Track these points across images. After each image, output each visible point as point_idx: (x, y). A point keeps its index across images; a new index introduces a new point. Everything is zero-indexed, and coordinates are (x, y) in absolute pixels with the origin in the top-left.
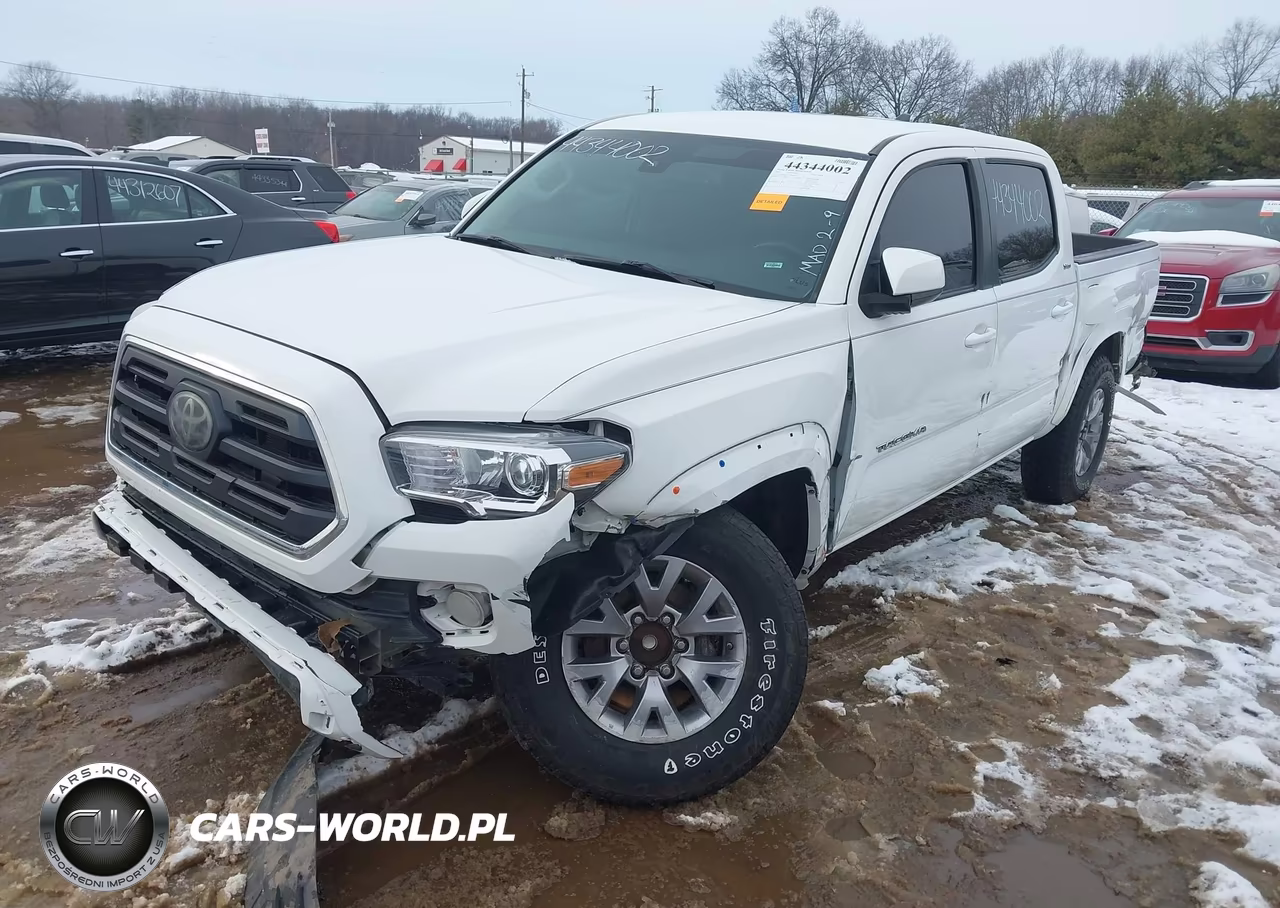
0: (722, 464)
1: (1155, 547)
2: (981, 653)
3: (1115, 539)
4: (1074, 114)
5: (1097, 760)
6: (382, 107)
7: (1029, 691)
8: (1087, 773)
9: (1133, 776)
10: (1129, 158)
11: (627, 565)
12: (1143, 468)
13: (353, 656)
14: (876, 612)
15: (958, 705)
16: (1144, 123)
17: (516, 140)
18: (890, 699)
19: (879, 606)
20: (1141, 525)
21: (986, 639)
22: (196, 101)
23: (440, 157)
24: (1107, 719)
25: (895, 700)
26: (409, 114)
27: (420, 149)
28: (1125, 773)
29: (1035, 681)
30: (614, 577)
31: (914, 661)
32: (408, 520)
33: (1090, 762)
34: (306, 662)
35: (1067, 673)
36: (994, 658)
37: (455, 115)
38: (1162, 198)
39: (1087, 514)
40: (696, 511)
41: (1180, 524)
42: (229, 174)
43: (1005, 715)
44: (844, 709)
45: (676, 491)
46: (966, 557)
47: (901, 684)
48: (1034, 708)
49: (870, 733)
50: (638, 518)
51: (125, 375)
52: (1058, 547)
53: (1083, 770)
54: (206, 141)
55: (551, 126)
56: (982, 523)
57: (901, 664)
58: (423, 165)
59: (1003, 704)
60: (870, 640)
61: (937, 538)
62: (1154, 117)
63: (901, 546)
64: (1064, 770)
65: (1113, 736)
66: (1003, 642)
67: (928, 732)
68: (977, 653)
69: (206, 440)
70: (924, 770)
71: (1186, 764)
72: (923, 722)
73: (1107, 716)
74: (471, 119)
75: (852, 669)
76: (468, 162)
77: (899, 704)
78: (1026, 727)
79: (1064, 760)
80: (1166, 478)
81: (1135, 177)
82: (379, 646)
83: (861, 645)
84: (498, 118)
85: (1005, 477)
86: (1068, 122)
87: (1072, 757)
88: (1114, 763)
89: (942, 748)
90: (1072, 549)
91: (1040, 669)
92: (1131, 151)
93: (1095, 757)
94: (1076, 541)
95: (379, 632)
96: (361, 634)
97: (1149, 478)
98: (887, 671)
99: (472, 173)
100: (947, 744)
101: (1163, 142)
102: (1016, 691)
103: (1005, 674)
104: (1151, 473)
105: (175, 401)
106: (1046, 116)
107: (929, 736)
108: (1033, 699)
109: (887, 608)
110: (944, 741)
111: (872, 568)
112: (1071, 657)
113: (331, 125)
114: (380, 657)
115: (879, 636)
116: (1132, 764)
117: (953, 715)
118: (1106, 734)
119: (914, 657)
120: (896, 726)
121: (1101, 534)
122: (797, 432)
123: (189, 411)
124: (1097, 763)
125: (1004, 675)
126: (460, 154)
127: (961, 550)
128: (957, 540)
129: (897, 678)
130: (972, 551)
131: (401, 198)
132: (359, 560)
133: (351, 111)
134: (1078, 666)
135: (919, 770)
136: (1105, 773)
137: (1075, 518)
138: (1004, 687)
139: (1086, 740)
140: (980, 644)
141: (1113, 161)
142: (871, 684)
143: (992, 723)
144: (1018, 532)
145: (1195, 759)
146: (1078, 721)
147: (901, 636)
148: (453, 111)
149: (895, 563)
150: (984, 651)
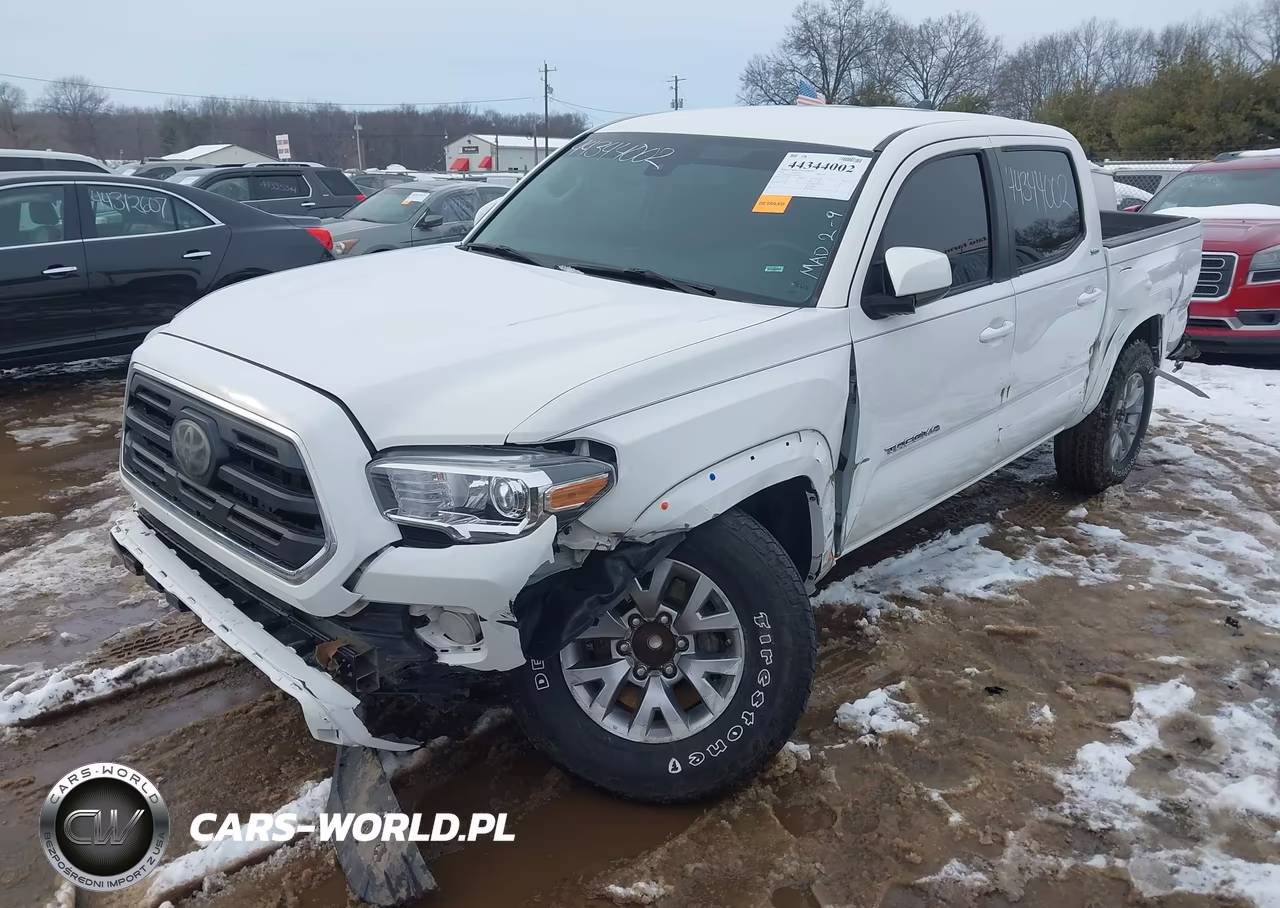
0: (712, 477)
1: (1170, 552)
2: (968, 681)
3: (1128, 544)
4: (1109, 86)
5: (1087, 809)
6: (409, 108)
7: (1017, 725)
8: (1075, 826)
9: (1127, 829)
10: (1164, 130)
11: (618, 582)
12: (1165, 462)
13: (350, 674)
14: (858, 635)
15: (937, 743)
16: (1179, 93)
17: (540, 135)
18: (862, 739)
19: (861, 628)
20: (1158, 526)
21: (975, 663)
22: (226, 109)
23: (466, 156)
24: (1102, 759)
25: (867, 739)
26: (437, 114)
27: (446, 148)
28: (1118, 824)
29: (1026, 713)
30: (603, 596)
31: (894, 693)
32: (396, 544)
33: (1079, 812)
34: (304, 683)
35: (1061, 702)
36: (983, 687)
37: (481, 113)
38: (1189, 172)
39: (1100, 516)
40: (687, 525)
41: (1200, 524)
42: (238, 182)
43: (988, 755)
44: (809, 753)
45: (664, 507)
46: (962, 569)
47: (876, 721)
48: (1022, 746)
49: (834, 780)
50: (627, 535)
51: (133, 401)
52: (1064, 554)
53: (1070, 822)
54: (237, 149)
55: (578, 120)
56: (984, 529)
57: (878, 697)
58: (449, 164)
59: (986, 741)
60: (848, 668)
61: (933, 547)
62: (1189, 88)
63: (892, 559)
64: (1049, 822)
65: (1108, 779)
66: (994, 668)
67: (900, 777)
68: (963, 681)
69: (206, 467)
70: (889, 823)
71: (1188, 811)
72: (895, 766)
73: (1101, 755)
74: (496, 117)
75: (824, 703)
76: (494, 159)
77: (871, 744)
78: (1011, 770)
79: (1050, 809)
80: (1188, 472)
81: (1170, 149)
82: (376, 663)
83: (838, 674)
84: (524, 114)
85: (1014, 476)
86: (1102, 95)
87: (1058, 805)
88: (1107, 813)
89: (914, 796)
90: (1079, 557)
91: (1032, 698)
92: (1166, 123)
93: (1084, 806)
94: (1085, 547)
95: (376, 652)
96: (356, 653)
97: (1170, 472)
98: (862, 705)
99: (498, 171)
100: (919, 792)
101: (1199, 113)
102: (1004, 726)
103: (993, 706)
104: (1172, 467)
105: (177, 429)
106: (1078, 90)
107: (901, 783)
108: (1022, 736)
109: (870, 630)
110: (917, 788)
111: (859, 584)
112: (1068, 683)
113: (358, 127)
114: (377, 675)
115: (857, 664)
116: (1126, 813)
117: (930, 757)
118: (1100, 776)
119: (893, 688)
120: (865, 771)
121: (1111, 538)
122: (793, 440)
123: (189, 439)
124: (1087, 813)
125: (991, 707)
126: (485, 152)
127: (958, 561)
128: (956, 549)
129: (872, 713)
130: (970, 561)
131: (409, 200)
132: (350, 584)
133: (379, 113)
134: (1075, 694)
135: (886, 825)
136: (1095, 825)
137: (1086, 520)
138: (990, 723)
139: (1077, 784)
140: (967, 670)
141: (1148, 134)
142: (843, 721)
143: (974, 765)
144: (1022, 539)
145: (1199, 806)
146: (1068, 762)
147: (882, 663)
148: (478, 109)
149: (885, 578)
150: (972, 678)
